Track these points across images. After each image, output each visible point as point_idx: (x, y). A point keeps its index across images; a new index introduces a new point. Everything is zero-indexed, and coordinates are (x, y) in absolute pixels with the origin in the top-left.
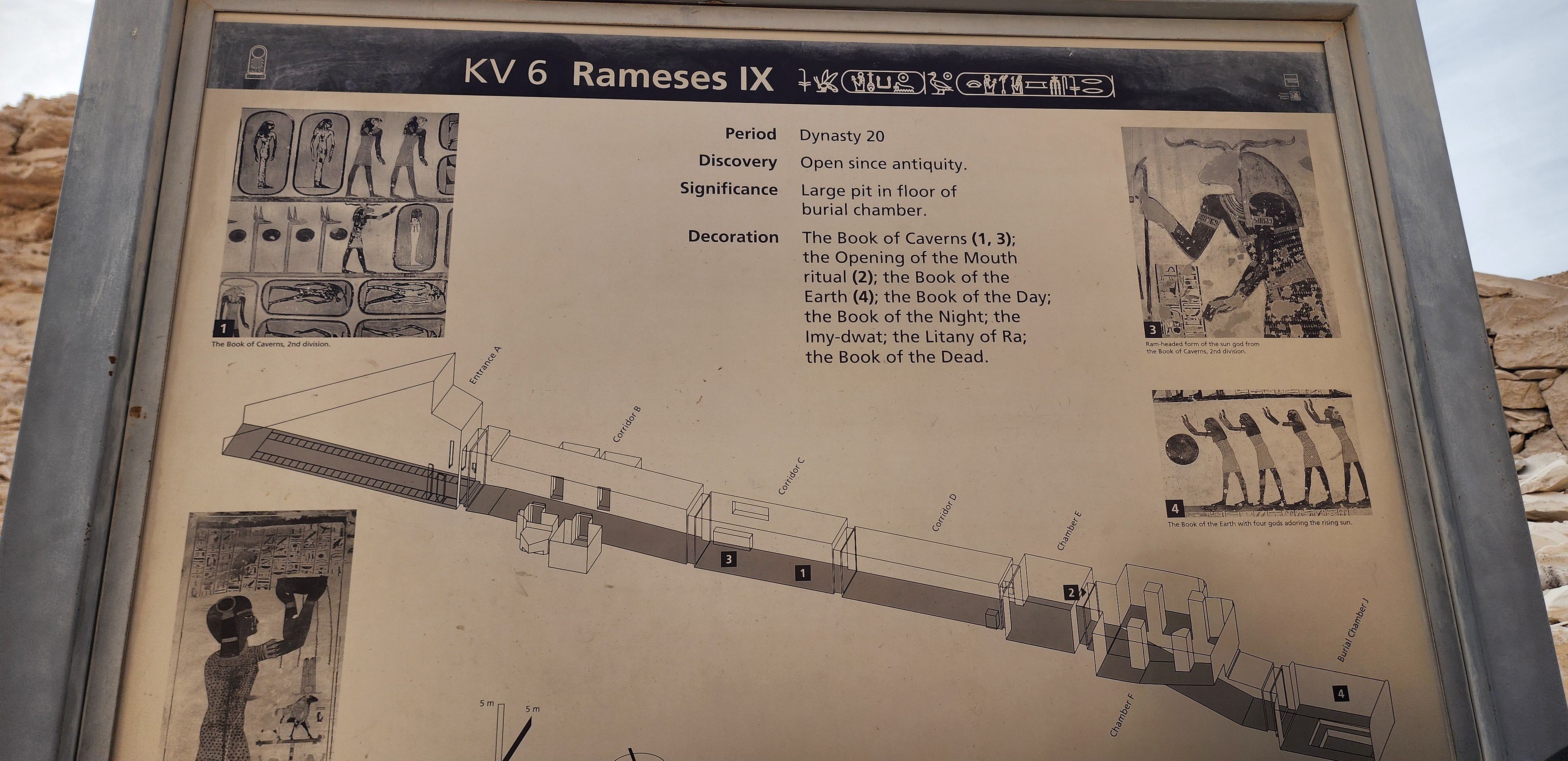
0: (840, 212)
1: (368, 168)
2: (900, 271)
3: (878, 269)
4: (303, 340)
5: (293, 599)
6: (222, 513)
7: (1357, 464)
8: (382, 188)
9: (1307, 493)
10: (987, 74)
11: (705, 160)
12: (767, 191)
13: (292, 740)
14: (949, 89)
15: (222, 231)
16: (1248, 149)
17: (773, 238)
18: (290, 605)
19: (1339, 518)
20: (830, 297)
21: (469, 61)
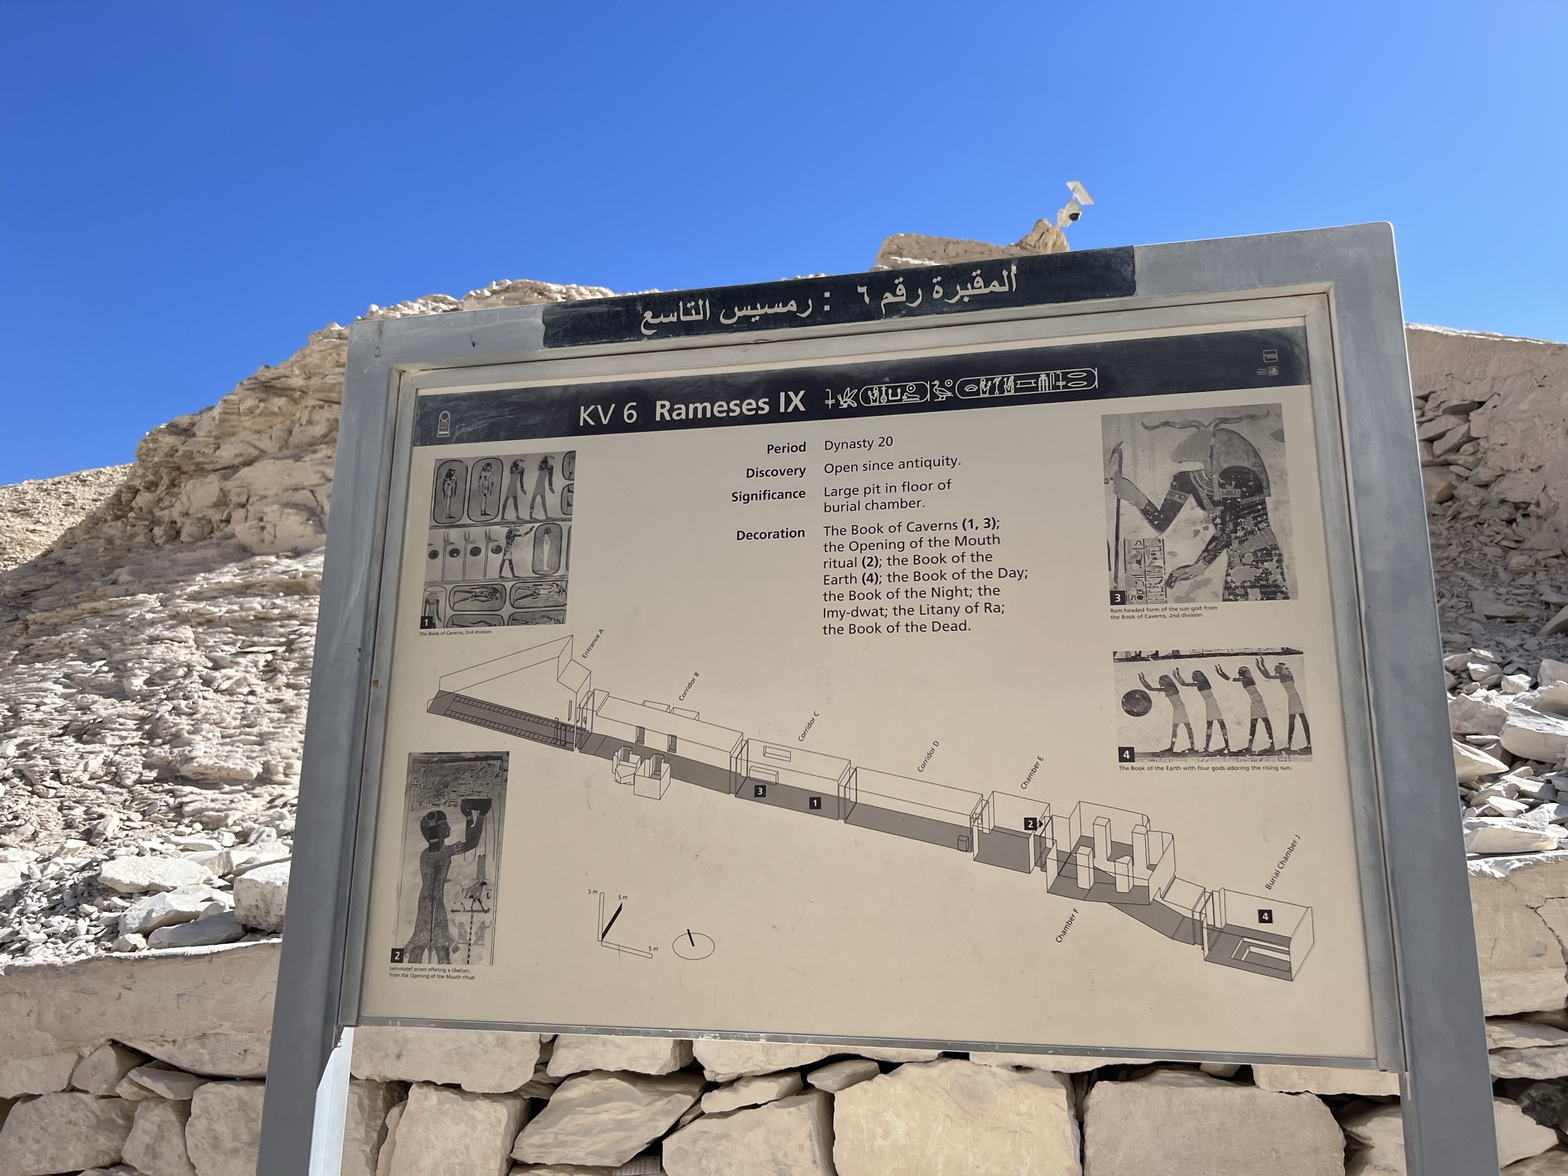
0: (854, 508)
1: (515, 498)
2: (900, 556)
3: (882, 554)
4: (475, 629)
5: (471, 814)
6: (427, 753)
7: (1302, 716)
8: (525, 514)
9: (1251, 741)
10: (983, 378)
11: (751, 473)
12: (797, 495)
13: (472, 911)
14: (950, 394)
15: (425, 552)
16: (1222, 426)
17: (801, 533)
18: (469, 818)
19: (1279, 764)
20: (843, 580)
21: (582, 408)
